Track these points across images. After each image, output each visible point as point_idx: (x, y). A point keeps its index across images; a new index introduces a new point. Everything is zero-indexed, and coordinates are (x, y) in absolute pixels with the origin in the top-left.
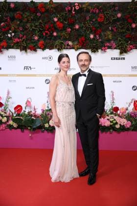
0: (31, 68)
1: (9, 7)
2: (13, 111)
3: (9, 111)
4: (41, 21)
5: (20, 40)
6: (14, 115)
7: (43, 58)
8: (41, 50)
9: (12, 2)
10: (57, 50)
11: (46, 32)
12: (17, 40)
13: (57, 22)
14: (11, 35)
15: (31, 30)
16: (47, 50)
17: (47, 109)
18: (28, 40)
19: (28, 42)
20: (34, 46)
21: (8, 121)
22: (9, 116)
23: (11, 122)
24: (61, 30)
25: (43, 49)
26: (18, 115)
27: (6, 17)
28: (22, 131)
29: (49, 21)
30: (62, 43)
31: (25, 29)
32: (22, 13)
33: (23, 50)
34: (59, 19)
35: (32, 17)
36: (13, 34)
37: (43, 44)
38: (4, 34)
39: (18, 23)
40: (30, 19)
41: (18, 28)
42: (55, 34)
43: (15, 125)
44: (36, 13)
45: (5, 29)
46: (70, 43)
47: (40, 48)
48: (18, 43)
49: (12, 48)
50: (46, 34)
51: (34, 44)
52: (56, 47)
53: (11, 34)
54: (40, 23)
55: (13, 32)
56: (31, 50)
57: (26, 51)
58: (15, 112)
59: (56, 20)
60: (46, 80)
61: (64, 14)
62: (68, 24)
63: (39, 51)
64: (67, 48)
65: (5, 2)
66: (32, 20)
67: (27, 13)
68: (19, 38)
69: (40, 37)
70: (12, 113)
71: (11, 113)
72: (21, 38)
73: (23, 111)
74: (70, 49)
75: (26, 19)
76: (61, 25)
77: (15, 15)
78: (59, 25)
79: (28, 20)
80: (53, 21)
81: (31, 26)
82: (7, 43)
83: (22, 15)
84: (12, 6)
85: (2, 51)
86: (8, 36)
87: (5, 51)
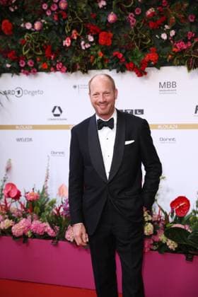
2: (168, 210)
3: (158, 209)
5: (189, 44)
6: (171, 220)
12: (181, 45)
14: (168, 35)
21: (155, 233)
22: (158, 222)
23: (162, 237)
26: (180, 220)
28: (187, 259)
33: (195, 67)
36: (173, 33)
38: (152, 36)
39: (186, 5)
41: (186, 18)
43: (172, 245)
45: (155, 21)
48: (182, 51)
49: (171, 63)
53: (168, 32)
55: (172, 29)
58: (172, 213)
68: (186, 41)
70: (165, 213)
71: (163, 215)
72: (191, 41)
73: (190, 211)
82: (158, 53)
85: (146, 73)
86: (161, 38)
87: (152, 72)
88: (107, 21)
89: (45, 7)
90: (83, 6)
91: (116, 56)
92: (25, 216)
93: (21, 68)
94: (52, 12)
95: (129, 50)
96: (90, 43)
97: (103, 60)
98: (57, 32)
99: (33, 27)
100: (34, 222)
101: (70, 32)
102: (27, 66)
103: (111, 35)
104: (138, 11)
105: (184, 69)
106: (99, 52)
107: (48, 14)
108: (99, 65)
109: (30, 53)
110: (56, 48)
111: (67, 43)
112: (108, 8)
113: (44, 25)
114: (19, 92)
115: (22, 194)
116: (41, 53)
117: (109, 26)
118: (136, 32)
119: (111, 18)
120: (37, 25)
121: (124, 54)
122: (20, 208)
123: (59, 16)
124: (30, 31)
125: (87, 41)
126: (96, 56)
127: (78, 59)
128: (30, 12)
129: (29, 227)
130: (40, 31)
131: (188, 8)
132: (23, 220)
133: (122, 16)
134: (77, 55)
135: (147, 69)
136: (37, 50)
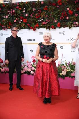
0: (52, 39)
1: (41, 3)
4: (59, 10)
5: (46, 23)
7: (59, 33)
8: (59, 28)
9: (42, 1)
10: (68, 28)
11: (62, 17)
12: (44, 23)
13: (69, 10)
14: (41, 20)
15: (53, 16)
16: (62, 28)
17: (61, 64)
18: (51, 22)
19: (51, 24)
20: (54, 26)
24: (71, 15)
25: (60, 28)
27: (39, 10)
29: (64, 10)
30: (72, 23)
31: (49, 16)
32: (48, 7)
33: (48, 29)
34: (70, 9)
35: (54, 9)
36: (42, 20)
37: (60, 25)
38: (37, 20)
39: (46, 12)
40: (52, 10)
41: (45, 16)
42: (67, 18)
44: (56, 6)
45: (38, 16)
46: (77, 23)
47: (58, 27)
48: (45, 24)
49: (42, 27)
50: (62, 18)
51: (55, 25)
52: (68, 26)
53: (41, 19)
54: (59, 12)
55: (42, 18)
56: (52, 28)
57: (49, 29)
59: (68, 9)
60: (61, 46)
61: (74, 5)
62: (75, 11)
63: (57, 29)
64: (75, 27)
65: (38, 1)
66: (54, 10)
67: (50, 7)
68: (46, 22)
69: (58, 20)
74: (77, 27)
75: (50, 10)
76: (72, 12)
77: (44, 8)
78: (70, 12)
79: (51, 11)
80: (67, 10)
81: (53, 14)
82: (39, 25)
83: (48, 8)
84: (42, 3)
85: (35, 30)
86: (39, 21)
87: (37, 30)
88: (25, 16)
89: (9, 12)
90: (19, 12)
91: (28, 25)
92: (4, 67)
93: (3, 28)
94: (11, 13)
95: (31, 24)
96: (21, 21)
97: (24, 26)
98: (12, 18)
99: (6, 17)
100: (7, 69)
101: (16, 19)
102: (4, 27)
103: (27, 20)
104: (33, 14)
105: (45, 29)
106: (23, 24)
107: (10, 14)
108: (23, 27)
109: (5, 24)
110: (12, 23)
111: (15, 21)
112: (26, 13)
113: (9, 17)
114: (2, 34)
115: (4, 61)
116: (8, 24)
117: (26, 17)
118: (33, 19)
119: (26, 15)
120: (7, 17)
121: (30, 25)
122: (3, 65)
123: (13, 14)
124: (5, 18)
125: (20, 21)
126: (23, 25)
127: (18, 26)
128: (5, 13)
129: (5, 70)
130: (8, 18)
131: (46, 13)
132: (4, 68)
133: (29, 15)
134: (18, 25)
135: (36, 29)
136: (7, 23)
